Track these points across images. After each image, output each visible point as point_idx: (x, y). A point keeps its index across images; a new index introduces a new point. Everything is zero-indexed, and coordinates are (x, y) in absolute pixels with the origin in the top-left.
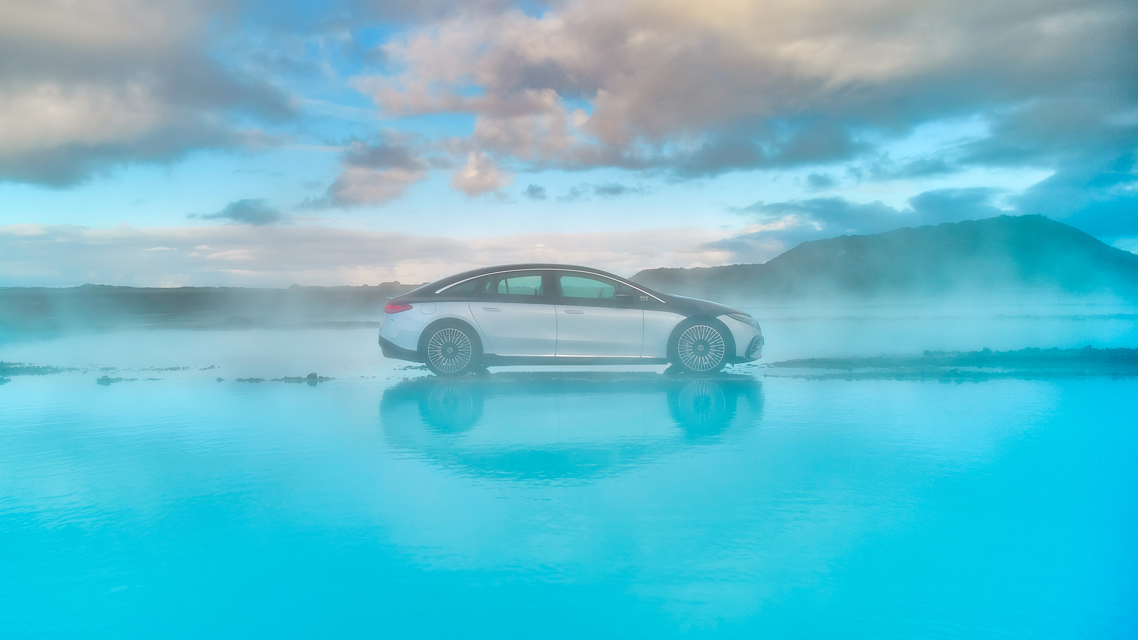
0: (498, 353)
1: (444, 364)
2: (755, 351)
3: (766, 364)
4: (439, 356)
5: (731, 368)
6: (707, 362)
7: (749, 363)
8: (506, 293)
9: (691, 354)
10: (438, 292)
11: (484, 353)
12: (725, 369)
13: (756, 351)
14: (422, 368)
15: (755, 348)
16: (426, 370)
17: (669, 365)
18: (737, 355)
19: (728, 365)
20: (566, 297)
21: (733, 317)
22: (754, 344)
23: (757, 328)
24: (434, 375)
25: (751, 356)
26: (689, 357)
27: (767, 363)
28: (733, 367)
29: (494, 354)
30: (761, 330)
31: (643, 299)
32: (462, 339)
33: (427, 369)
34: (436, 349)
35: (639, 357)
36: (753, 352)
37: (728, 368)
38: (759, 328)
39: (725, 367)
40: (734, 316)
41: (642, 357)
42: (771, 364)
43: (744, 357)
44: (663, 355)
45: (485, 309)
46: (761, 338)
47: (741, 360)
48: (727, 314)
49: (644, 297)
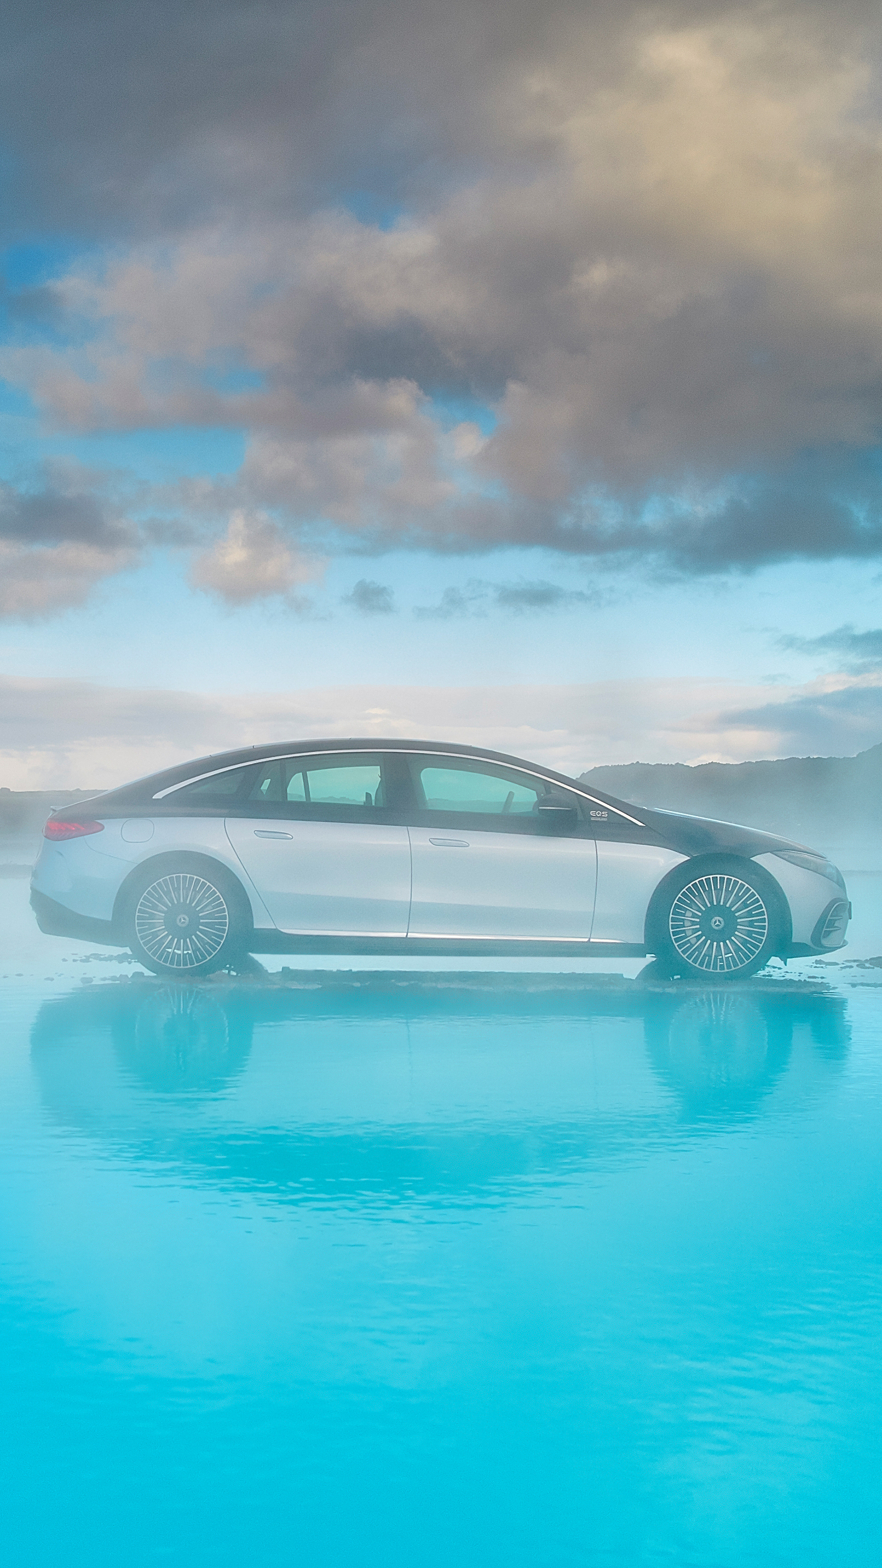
0: (283, 929)
1: (170, 950)
2: (832, 931)
3: (855, 961)
4: (159, 933)
5: (780, 968)
6: (731, 955)
7: (818, 957)
8: (305, 800)
9: (696, 937)
10: (159, 796)
11: (255, 927)
12: (767, 969)
13: (835, 930)
14: (121, 959)
15: (831, 924)
16: (130, 963)
17: (650, 958)
18: (794, 941)
19: (775, 961)
20: (431, 810)
21: (786, 857)
22: (831, 916)
23: (837, 883)
24: (148, 973)
25: (824, 942)
26: (693, 941)
27: (855, 959)
28: (786, 965)
29: (276, 929)
30: (845, 886)
31: (597, 816)
32: (208, 898)
33: (133, 961)
34: (152, 916)
35: (586, 940)
36: (828, 933)
37: (774, 967)
38: (841, 885)
39: (768, 966)
40: (790, 856)
41: (592, 940)
42: (866, 961)
43: (809, 943)
44: (638, 937)
45: (258, 832)
46: (847, 905)
47: (802, 950)
48: (776, 852)
49: (599, 813)
